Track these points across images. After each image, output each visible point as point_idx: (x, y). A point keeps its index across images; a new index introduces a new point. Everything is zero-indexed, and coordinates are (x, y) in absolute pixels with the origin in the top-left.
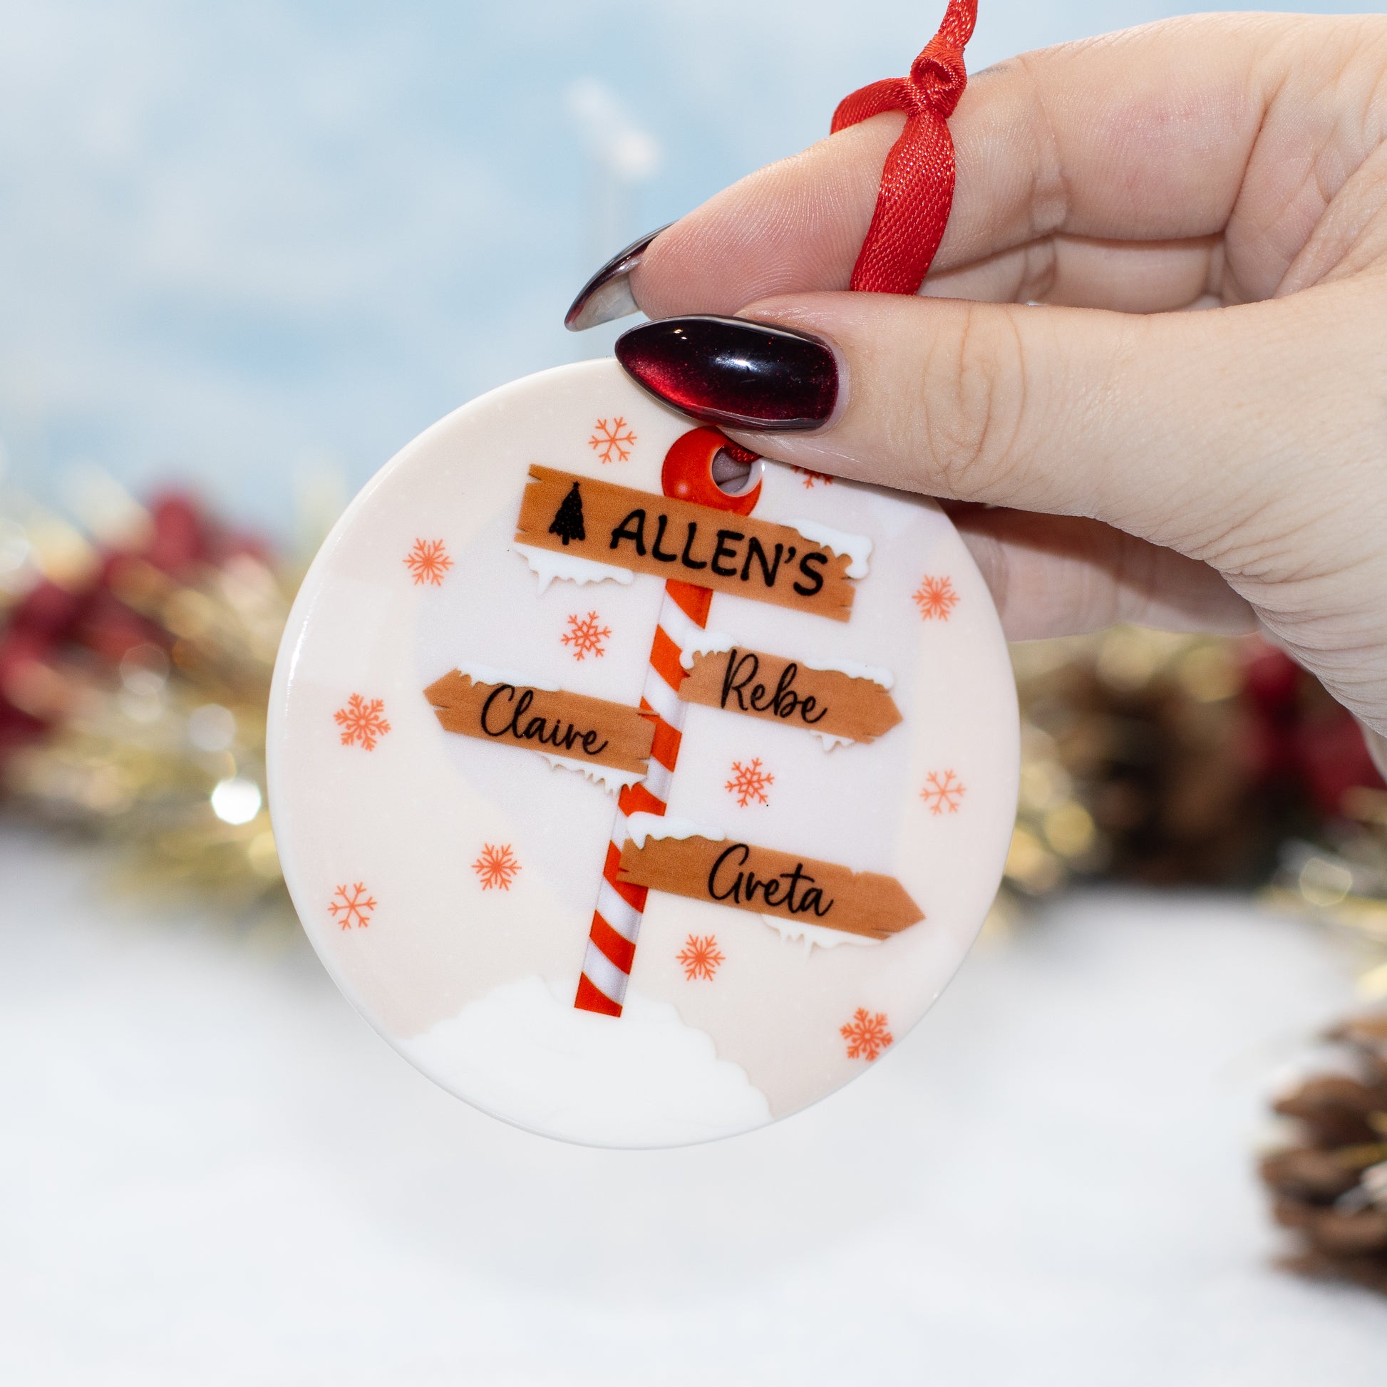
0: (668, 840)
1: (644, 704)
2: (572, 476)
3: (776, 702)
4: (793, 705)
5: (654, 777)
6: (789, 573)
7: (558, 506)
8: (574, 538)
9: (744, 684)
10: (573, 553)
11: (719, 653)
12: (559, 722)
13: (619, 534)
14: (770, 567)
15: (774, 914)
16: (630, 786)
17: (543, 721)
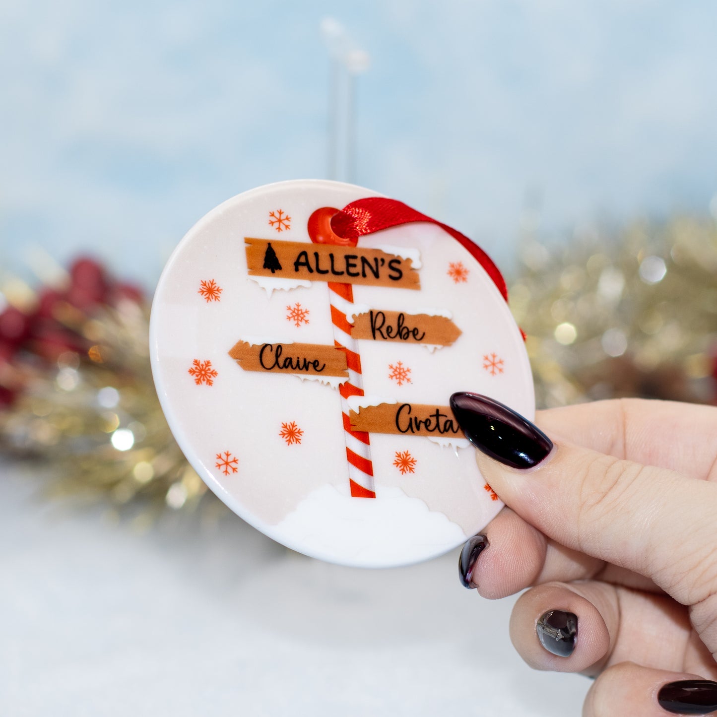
0: (369, 408)
1: (336, 343)
2: (266, 240)
3: (399, 333)
4: (408, 333)
5: (352, 378)
6: (384, 271)
7: (264, 255)
8: (277, 269)
9: (381, 327)
10: (278, 276)
11: (364, 313)
12: (298, 358)
13: (297, 265)
14: (375, 269)
15: (433, 436)
16: (343, 384)
17: (291, 359)
